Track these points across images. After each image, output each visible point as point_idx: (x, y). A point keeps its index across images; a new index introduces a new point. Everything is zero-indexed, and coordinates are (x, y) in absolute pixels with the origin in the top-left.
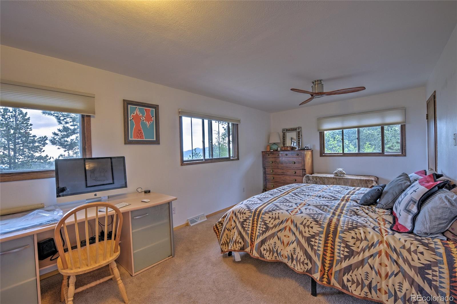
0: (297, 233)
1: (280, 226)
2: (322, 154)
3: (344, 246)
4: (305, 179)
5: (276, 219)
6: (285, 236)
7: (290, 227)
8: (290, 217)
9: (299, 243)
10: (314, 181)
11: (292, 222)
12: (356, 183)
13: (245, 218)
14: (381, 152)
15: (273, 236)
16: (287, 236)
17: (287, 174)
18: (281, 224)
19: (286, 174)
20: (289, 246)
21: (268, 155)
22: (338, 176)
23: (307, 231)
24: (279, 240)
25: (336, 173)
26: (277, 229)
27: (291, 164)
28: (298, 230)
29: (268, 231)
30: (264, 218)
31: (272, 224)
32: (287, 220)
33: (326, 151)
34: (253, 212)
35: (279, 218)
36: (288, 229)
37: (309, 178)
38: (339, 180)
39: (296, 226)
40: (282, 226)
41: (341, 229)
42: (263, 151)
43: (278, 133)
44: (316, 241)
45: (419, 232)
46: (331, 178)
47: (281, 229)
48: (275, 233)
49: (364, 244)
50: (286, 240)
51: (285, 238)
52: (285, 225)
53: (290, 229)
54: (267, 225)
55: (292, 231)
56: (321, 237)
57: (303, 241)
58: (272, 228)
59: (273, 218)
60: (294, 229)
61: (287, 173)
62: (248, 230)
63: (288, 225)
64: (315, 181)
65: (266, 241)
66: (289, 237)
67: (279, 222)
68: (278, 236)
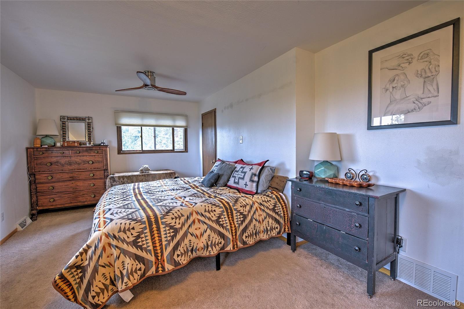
0: (207, 221)
1: (188, 222)
2: (120, 151)
3: (239, 214)
4: (110, 181)
5: (181, 217)
6: (196, 229)
7: (198, 219)
8: (192, 210)
9: (212, 228)
10: (120, 181)
11: (197, 213)
12: (162, 177)
13: (135, 234)
14: (172, 149)
15: (185, 235)
16: (197, 229)
17: (80, 178)
18: (188, 220)
19: (78, 179)
20: (203, 236)
21: (41, 153)
22: (143, 173)
23: (213, 216)
24: (192, 236)
25: (142, 170)
26: (187, 226)
27: (86, 164)
28: (207, 218)
29: (178, 233)
30: (166, 222)
31: (179, 224)
32: (191, 214)
33: (124, 148)
34: (145, 221)
35: (182, 215)
36: (196, 221)
37: (114, 179)
38: (148, 176)
39: (202, 215)
40: (190, 221)
41: (232, 204)
42: (28, 146)
43: (55, 120)
44: (223, 220)
45: (262, 191)
46: (137, 175)
47: (190, 225)
48: (186, 231)
49: (248, 208)
50: (198, 233)
51: (197, 231)
52: (193, 218)
53: (199, 221)
54: (174, 227)
55: (202, 221)
56: (225, 215)
57: (214, 225)
58: (181, 228)
59: (176, 218)
60: (202, 219)
61: (78, 177)
62: (149, 246)
63: (195, 218)
64: (122, 182)
65: (179, 245)
66: (200, 228)
67: (185, 218)
68: (190, 232)
